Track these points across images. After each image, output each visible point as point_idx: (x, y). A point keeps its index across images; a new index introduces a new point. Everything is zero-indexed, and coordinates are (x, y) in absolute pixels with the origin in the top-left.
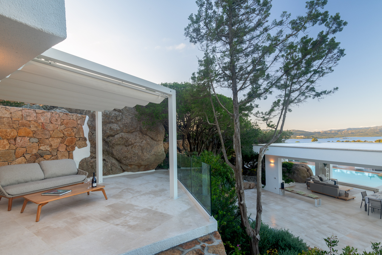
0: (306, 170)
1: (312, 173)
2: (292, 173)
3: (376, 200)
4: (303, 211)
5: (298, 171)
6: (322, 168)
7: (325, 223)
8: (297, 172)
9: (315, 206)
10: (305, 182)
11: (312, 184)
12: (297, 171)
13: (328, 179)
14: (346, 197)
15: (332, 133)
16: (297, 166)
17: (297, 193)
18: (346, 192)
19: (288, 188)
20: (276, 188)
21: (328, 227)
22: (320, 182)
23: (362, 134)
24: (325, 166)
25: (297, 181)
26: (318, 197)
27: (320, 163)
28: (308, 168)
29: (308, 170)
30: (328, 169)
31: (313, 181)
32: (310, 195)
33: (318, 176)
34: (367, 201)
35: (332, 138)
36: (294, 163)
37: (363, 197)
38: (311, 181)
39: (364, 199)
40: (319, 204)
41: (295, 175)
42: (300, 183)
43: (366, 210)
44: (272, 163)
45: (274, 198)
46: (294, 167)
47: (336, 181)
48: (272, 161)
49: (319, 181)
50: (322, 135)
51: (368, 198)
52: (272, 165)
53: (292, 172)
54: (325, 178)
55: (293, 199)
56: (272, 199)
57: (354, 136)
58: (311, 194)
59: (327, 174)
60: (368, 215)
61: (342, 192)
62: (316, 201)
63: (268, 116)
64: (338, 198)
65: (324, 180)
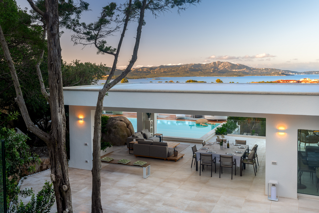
0: (126, 125)
1: (133, 128)
2: (108, 133)
3: (206, 154)
4: (130, 190)
5: (116, 128)
6: (145, 120)
7: (159, 201)
8: (113, 130)
9: (143, 178)
10: (126, 144)
11: (136, 145)
12: (114, 128)
13: (152, 134)
14: (175, 156)
15: (144, 72)
16: (114, 121)
17: (119, 163)
18: (175, 151)
19: (106, 157)
20: (87, 161)
21: (164, 204)
22: (145, 140)
23: (173, 73)
24: (149, 117)
25: (115, 145)
26: (146, 163)
27: (143, 113)
28: (128, 122)
29: (128, 125)
30: (152, 121)
31: (137, 140)
32: (136, 162)
33: (142, 133)
34: (198, 157)
35: (144, 78)
36: (109, 117)
37: (194, 154)
38: (135, 140)
39: (195, 156)
40: (148, 174)
41: (111, 135)
42: (118, 146)
43: (197, 170)
44: (81, 119)
45: (86, 178)
46: (110, 123)
47: (161, 136)
48: (81, 117)
49: (143, 140)
50: (133, 74)
51: (200, 154)
52: (81, 122)
53: (106, 131)
54: (149, 134)
55: (114, 173)
56: (82, 181)
57: (166, 76)
58: (138, 161)
59: (151, 128)
60: (200, 175)
61: (171, 151)
62: (145, 169)
63: (96, 32)
64: (167, 160)
65: (148, 136)
